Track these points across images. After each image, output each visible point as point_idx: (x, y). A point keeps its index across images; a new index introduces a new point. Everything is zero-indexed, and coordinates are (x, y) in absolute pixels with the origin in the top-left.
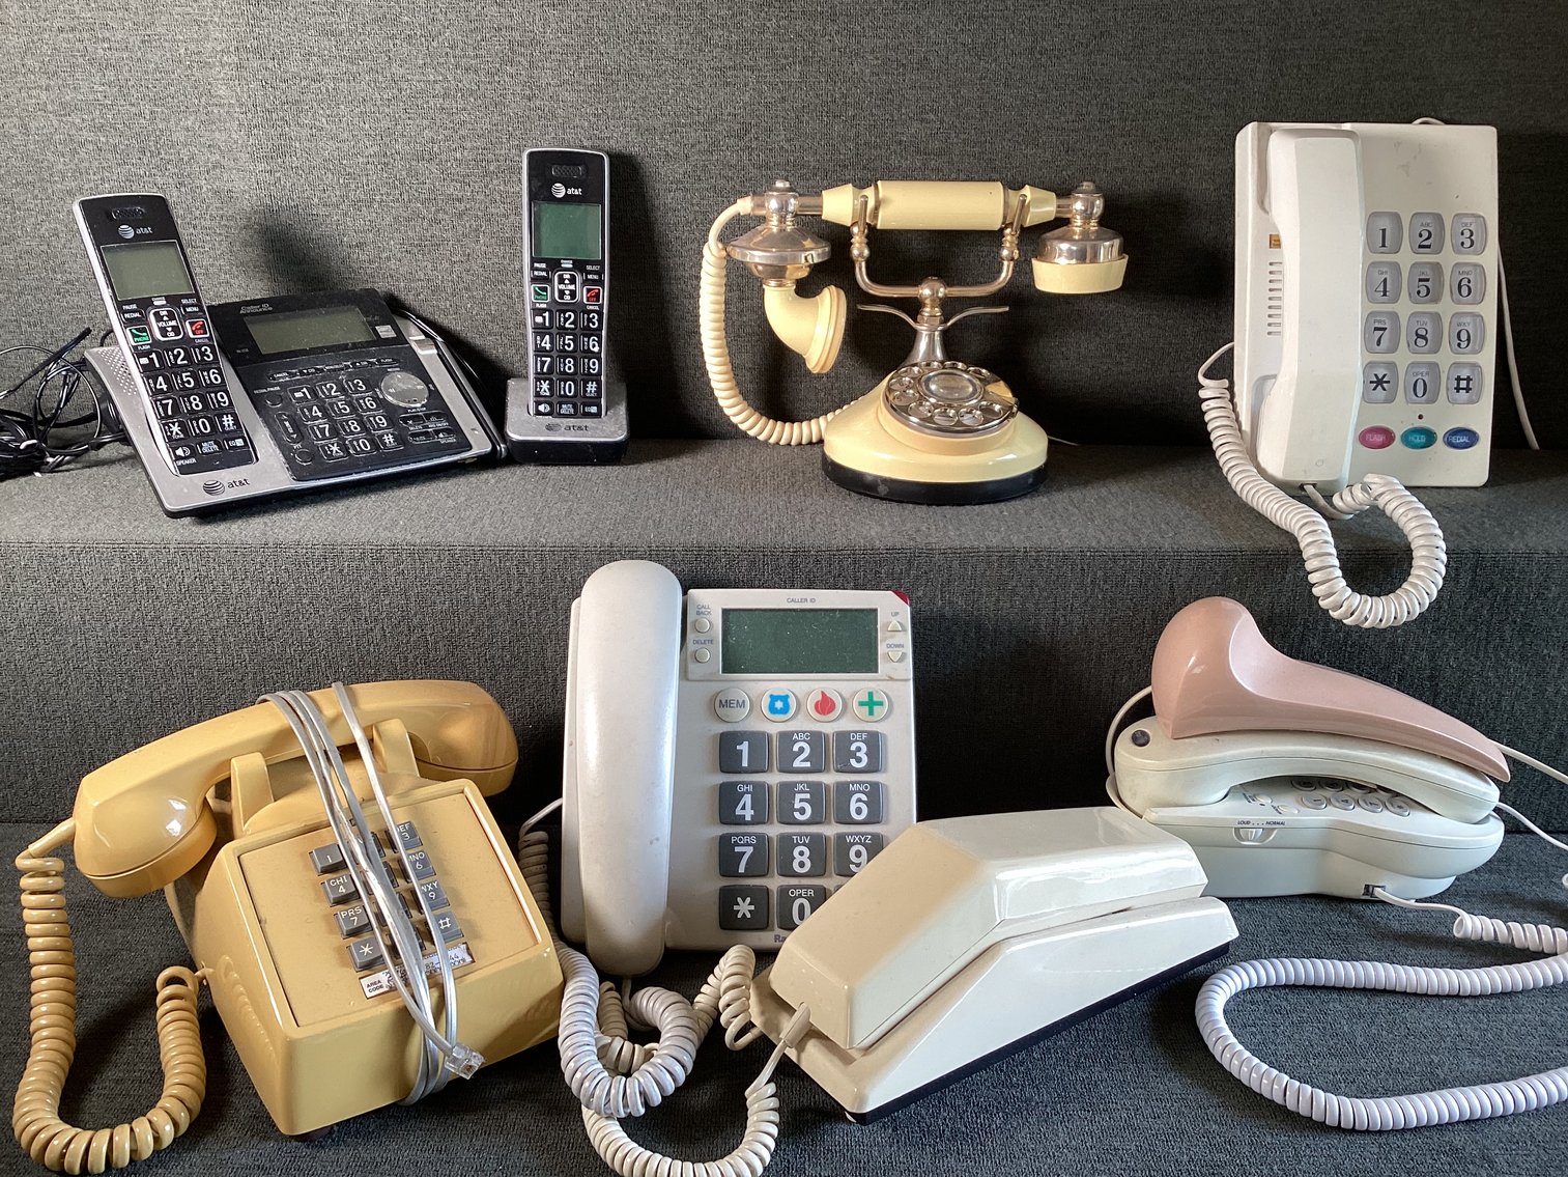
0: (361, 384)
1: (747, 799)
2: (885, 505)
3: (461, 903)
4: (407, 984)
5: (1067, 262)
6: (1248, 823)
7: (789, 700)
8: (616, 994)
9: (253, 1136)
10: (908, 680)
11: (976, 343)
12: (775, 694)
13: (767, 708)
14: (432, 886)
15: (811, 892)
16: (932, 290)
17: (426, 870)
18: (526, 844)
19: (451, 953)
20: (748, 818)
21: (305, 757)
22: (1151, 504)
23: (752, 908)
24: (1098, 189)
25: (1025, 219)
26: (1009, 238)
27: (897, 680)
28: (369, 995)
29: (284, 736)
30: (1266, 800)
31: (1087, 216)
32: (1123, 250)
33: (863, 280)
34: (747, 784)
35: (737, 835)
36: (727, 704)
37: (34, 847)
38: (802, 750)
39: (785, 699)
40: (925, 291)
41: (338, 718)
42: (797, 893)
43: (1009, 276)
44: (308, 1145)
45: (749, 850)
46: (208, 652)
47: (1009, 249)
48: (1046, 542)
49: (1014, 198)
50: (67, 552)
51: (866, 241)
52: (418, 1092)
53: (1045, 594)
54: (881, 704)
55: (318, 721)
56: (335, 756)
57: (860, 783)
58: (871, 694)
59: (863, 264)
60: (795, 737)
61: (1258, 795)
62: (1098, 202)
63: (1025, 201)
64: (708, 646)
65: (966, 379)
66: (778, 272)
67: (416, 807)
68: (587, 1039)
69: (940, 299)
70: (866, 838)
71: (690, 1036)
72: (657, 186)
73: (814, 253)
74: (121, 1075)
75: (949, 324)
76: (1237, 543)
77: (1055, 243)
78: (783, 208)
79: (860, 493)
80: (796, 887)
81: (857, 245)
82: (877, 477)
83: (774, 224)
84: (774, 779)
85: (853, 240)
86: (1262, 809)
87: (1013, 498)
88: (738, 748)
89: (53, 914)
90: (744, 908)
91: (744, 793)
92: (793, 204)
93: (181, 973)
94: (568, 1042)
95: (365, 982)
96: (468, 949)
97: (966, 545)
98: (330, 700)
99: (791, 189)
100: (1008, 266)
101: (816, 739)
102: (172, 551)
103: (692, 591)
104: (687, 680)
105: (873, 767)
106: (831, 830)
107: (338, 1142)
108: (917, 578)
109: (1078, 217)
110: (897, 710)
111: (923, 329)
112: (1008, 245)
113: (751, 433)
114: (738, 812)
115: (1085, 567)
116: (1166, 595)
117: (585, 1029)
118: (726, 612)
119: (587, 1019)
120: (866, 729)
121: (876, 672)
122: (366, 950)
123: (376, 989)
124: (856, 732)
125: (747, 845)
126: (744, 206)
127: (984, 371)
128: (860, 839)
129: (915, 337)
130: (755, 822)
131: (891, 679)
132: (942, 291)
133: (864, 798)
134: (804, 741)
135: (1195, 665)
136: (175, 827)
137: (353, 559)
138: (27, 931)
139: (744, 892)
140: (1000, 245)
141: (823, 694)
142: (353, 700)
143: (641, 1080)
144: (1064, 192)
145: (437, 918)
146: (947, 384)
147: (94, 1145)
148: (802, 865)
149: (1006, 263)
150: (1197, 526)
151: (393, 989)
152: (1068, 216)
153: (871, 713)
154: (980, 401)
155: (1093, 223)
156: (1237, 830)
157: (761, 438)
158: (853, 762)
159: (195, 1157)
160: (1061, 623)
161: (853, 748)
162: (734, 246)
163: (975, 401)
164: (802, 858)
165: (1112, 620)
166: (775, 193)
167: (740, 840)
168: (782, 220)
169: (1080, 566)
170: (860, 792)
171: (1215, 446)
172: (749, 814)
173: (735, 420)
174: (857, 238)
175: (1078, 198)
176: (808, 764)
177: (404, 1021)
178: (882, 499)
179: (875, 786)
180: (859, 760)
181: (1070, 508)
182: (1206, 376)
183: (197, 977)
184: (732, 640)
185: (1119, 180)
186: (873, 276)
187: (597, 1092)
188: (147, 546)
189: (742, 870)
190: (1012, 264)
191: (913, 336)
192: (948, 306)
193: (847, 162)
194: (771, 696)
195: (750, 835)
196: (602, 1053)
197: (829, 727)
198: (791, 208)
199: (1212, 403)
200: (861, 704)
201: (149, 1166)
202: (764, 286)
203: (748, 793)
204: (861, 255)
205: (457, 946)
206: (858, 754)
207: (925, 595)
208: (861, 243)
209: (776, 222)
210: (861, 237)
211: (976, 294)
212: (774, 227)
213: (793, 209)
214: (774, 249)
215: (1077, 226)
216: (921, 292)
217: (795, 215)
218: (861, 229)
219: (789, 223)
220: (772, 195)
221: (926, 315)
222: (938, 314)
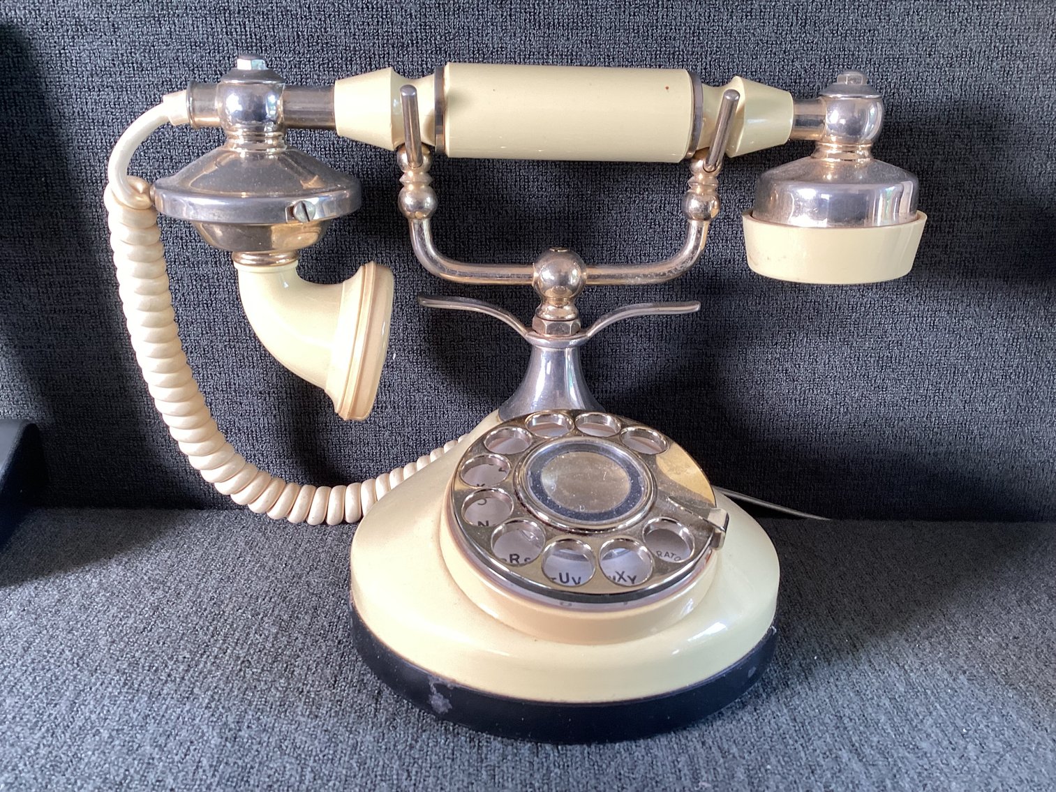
5: (814, 223)
16: (557, 271)
24: (873, 87)
25: (733, 141)
26: (701, 177)
31: (853, 131)
33: (426, 252)
40: (544, 274)
43: (701, 247)
49: (715, 100)
51: (427, 179)
59: (426, 225)
62: (873, 111)
63: (733, 104)
66: (253, 238)
69: (574, 289)
72: (68, 79)
75: (590, 334)
77: (790, 186)
78: (256, 115)
81: (411, 187)
83: (238, 144)
85: (403, 179)
92: (274, 105)
99: (269, 74)
100: (699, 232)
109: (834, 138)
111: (543, 345)
112: (699, 190)
126: (175, 108)
129: (528, 358)
132: (576, 275)
140: (684, 190)
144: (806, 92)
146: (575, 474)
149: (694, 224)
152: (814, 136)
154: (646, 515)
155: (863, 149)
163: (639, 516)
166: (235, 82)
168: (257, 135)
174: (410, 174)
175: (836, 100)
186: (446, 244)
190: (706, 225)
191: (522, 355)
198: (270, 113)
202: (236, 265)
204: (419, 206)
208: (418, 184)
209: (241, 141)
210: (417, 173)
211: (639, 281)
212: (239, 150)
213: (273, 113)
214: (244, 195)
215: (831, 156)
216: (536, 275)
217: (281, 128)
218: (414, 156)
219: (270, 142)
220: (230, 85)
221: (548, 317)
222: (570, 317)
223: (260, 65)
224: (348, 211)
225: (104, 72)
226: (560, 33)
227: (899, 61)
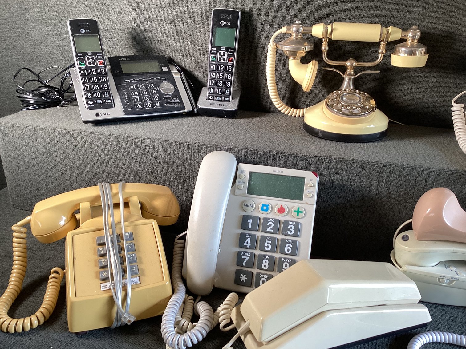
0: (153, 85)
1: (249, 240)
2: (319, 140)
3: (141, 263)
4: (114, 288)
5: (404, 55)
6: (444, 277)
7: (269, 207)
8: (192, 301)
9: (63, 329)
10: (313, 205)
11: (368, 84)
12: (264, 204)
13: (261, 209)
14: (132, 255)
15: (267, 277)
16: (351, 63)
17: (132, 249)
18: (177, 243)
19: (133, 279)
20: (248, 247)
21: (102, 205)
22: (425, 149)
23: (246, 278)
24: (419, 28)
25: (388, 38)
26: (382, 45)
27: (309, 204)
28: (102, 290)
29: (97, 198)
30: (454, 269)
31: (413, 38)
32: (427, 52)
33: (325, 58)
34: (249, 234)
35: (244, 252)
36: (246, 205)
37: (19, 223)
38: (271, 225)
39: (267, 206)
40: (348, 63)
41: (117, 194)
42: (262, 276)
43: (381, 59)
44: (78, 336)
45: (247, 258)
46: (93, 167)
47: (382, 49)
48: (377, 159)
49: (385, 30)
50: (53, 131)
51: (327, 44)
52: (115, 325)
53: (374, 179)
54: (302, 212)
55: (109, 194)
56: (111, 206)
57: (290, 240)
58: (299, 208)
59: (326, 53)
60: (269, 220)
61: (451, 266)
62: (418, 33)
63: (388, 31)
64: (243, 184)
65: (358, 96)
66: (294, 54)
67: (135, 227)
68: (172, 318)
69: (354, 67)
70: (290, 261)
71: (208, 324)
72: (258, 23)
73: (307, 48)
74: (33, 300)
75: (356, 76)
76: (455, 167)
77: (400, 48)
78: (298, 31)
79: (313, 135)
80: (262, 274)
81: (324, 45)
82: (319, 130)
84: (259, 234)
85: (323, 44)
86: (451, 272)
87: (371, 142)
88: (248, 221)
89: (22, 245)
90: (243, 278)
91: (248, 238)
92: (301, 30)
93: (58, 270)
94: (165, 318)
95: (102, 285)
96: (139, 278)
97: (345, 158)
98: (116, 187)
99: (301, 24)
100: (381, 56)
101: (276, 222)
102: (83, 134)
103: (240, 164)
104: (235, 195)
105: (296, 234)
106: (277, 255)
107: (87, 337)
108: (325, 168)
109: (410, 39)
110: (307, 216)
111: (346, 78)
112: (382, 48)
113: (282, 111)
114: (245, 244)
115: (391, 170)
116: (423, 185)
117: (172, 314)
118: (251, 173)
119: (174, 311)
120: (295, 221)
121: (302, 200)
122: (105, 274)
123: (105, 288)
124: (291, 221)
125: (247, 256)
126: (284, 30)
127: (366, 94)
128: (287, 260)
129: (343, 81)
130: (251, 248)
131: (307, 204)
132: (354, 64)
133: (291, 246)
134: (272, 222)
135: (430, 212)
136: (62, 223)
137: (135, 142)
138: (13, 249)
139: (244, 272)
140: (379, 48)
141: (281, 206)
142: (123, 188)
143: (185, 337)
144: (405, 29)
145: (131, 266)
146: (350, 98)
147: (11, 323)
148: (265, 266)
149: (380, 55)
150: (441, 159)
151: (110, 289)
152: (406, 38)
153: (298, 215)
154: (361, 105)
155: (416, 41)
156: (439, 279)
157: (285, 113)
158: (288, 232)
159: (42, 333)
160: (380, 190)
161: (289, 227)
162: (279, 44)
163: (359, 104)
164: (265, 263)
165: (401, 192)
166: (295, 25)
167: (245, 254)
168: (297, 35)
169: (389, 170)
170: (289, 243)
171: (455, 129)
172: (249, 245)
173: (277, 106)
174: (324, 43)
175: (411, 31)
176: (272, 231)
177: (111, 301)
178: (320, 138)
179: (295, 242)
180: (291, 232)
181: (392, 147)
182: (454, 102)
183: (64, 272)
184: (252, 183)
185: (429, 26)
186: (330, 57)
187: (169, 338)
188: (75, 131)
189: (244, 264)
190: (383, 55)
191: (343, 79)
192: (357, 70)
193: (325, 16)
194: (263, 204)
195: (248, 252)
196: (177, 324)
197: (282, 218)
198: (300, 31)
199: (456, 113)
200: (295, 211)
201: (28, 333)
202: (289, 59)
203: (249, 237)
204: (325, 49)
205: (136, 277)
206: (291, 229)
207: (327, 174)
208: (325, 45)
209: (294, 36)
210: (325, 43)
211: (368, 66)
212: (294, 38)
213: (301, 31)
214: (293, 46)
215: (409, 42)
216: (346, 64)
217: (302, 34)
218: (326, 39)
219: (299, 36)
220: (294, 26)
221: (348, 72)
222: (352, 72)
223: (300, 22)
224: (312, 49)
225: (265, 21)
226: (357, 15)
227: (430, 23)
